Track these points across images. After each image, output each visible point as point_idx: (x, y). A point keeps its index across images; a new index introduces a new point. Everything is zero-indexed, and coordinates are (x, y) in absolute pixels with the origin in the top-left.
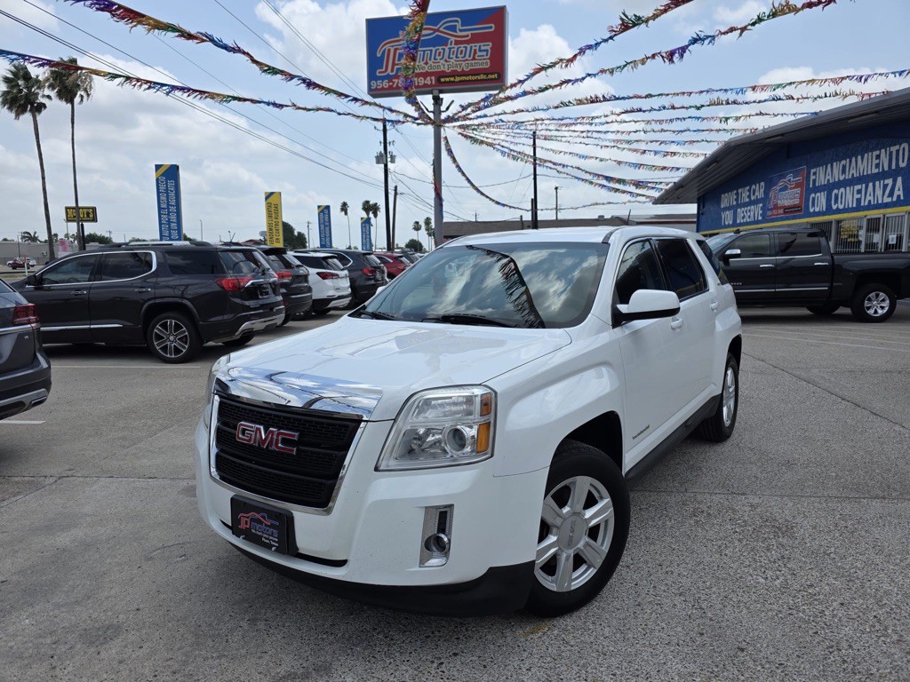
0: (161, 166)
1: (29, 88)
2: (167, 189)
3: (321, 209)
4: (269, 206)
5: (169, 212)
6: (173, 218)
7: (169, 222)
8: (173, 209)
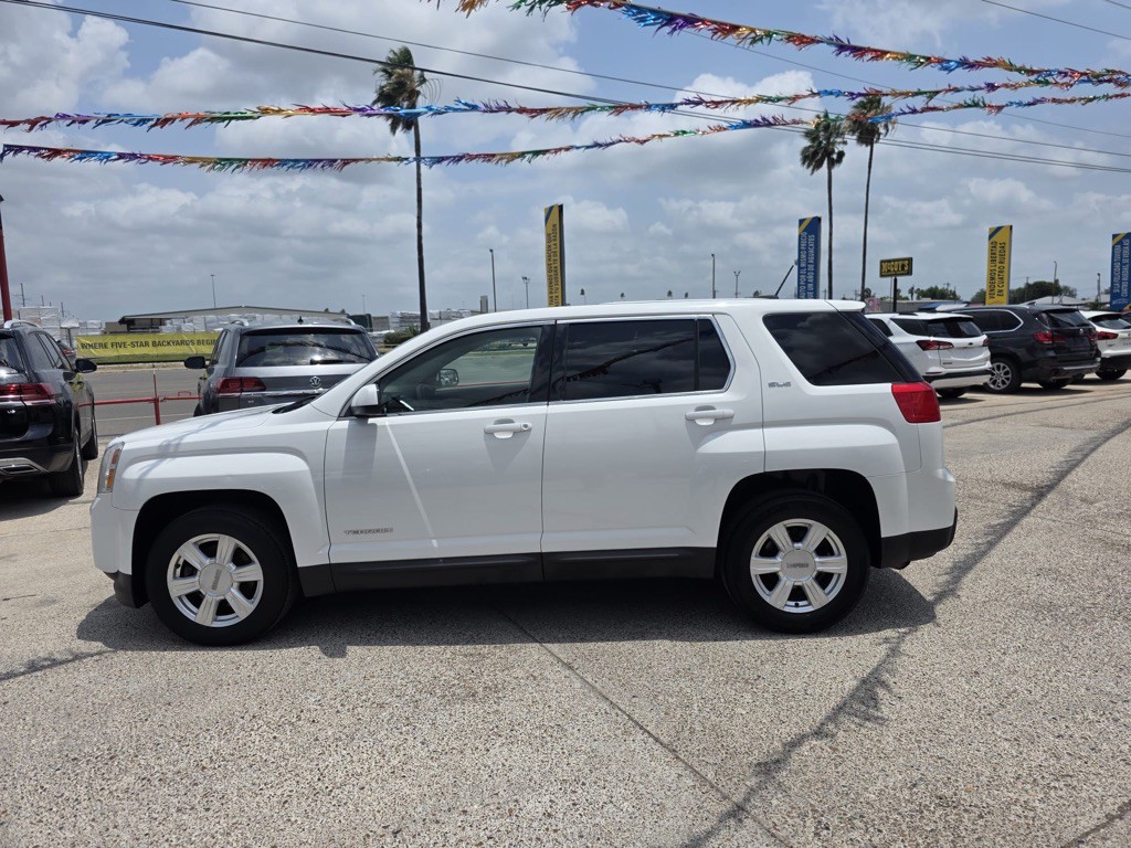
0: (804, 220)
1: (828, 139)
2: (807, 247)
3: (1117, 239)
4: (993, 246)
5: (807, 271)
6: (811, 277)
7: (807, 282)
8: (811, 267)
